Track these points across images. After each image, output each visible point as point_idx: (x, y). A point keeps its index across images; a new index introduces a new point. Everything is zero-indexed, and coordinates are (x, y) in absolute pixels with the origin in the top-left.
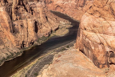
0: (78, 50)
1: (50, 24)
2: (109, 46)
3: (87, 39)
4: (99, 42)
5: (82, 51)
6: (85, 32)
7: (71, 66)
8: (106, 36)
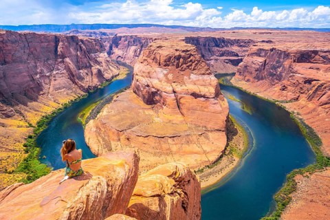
0: (132, 91)
1: (112, 71)
2: (153, 87)
3: (138, 83)
4: (146, 84)
5: (135, 92)
6: (137, 77)
7: (126, 104)
8: (151, 80)
